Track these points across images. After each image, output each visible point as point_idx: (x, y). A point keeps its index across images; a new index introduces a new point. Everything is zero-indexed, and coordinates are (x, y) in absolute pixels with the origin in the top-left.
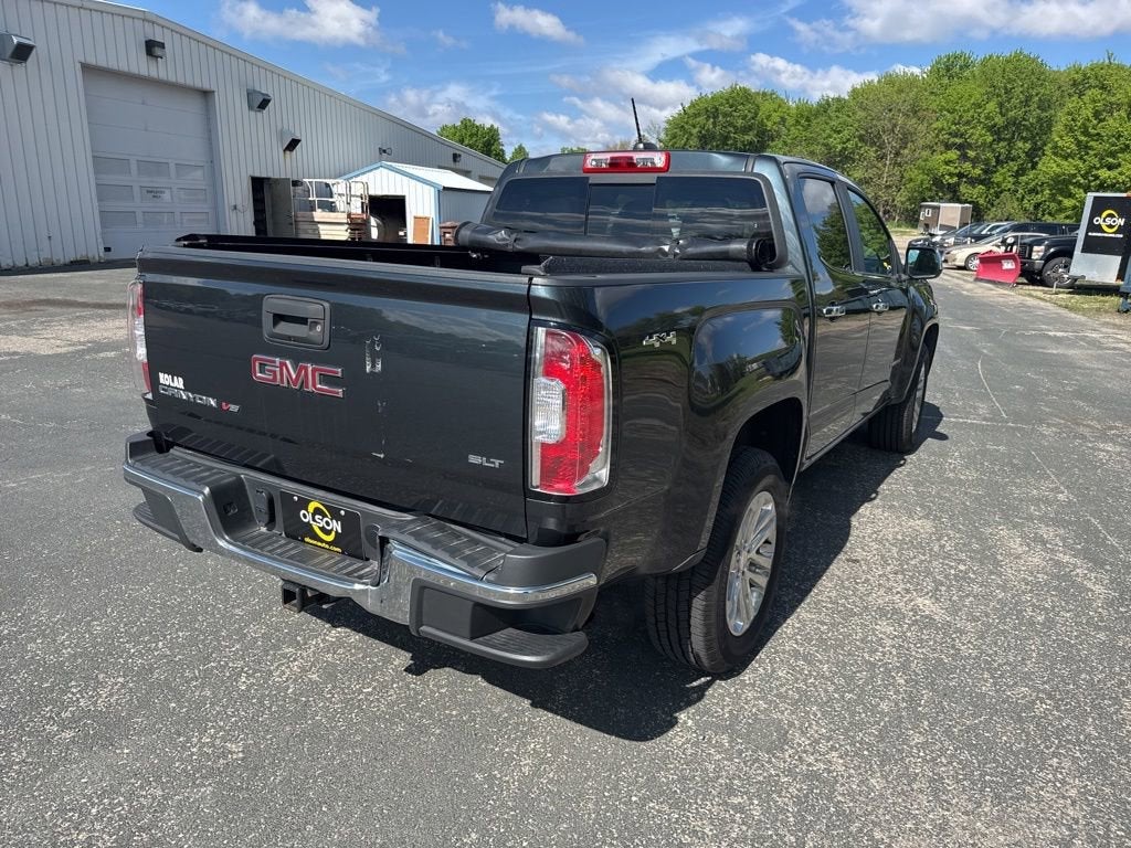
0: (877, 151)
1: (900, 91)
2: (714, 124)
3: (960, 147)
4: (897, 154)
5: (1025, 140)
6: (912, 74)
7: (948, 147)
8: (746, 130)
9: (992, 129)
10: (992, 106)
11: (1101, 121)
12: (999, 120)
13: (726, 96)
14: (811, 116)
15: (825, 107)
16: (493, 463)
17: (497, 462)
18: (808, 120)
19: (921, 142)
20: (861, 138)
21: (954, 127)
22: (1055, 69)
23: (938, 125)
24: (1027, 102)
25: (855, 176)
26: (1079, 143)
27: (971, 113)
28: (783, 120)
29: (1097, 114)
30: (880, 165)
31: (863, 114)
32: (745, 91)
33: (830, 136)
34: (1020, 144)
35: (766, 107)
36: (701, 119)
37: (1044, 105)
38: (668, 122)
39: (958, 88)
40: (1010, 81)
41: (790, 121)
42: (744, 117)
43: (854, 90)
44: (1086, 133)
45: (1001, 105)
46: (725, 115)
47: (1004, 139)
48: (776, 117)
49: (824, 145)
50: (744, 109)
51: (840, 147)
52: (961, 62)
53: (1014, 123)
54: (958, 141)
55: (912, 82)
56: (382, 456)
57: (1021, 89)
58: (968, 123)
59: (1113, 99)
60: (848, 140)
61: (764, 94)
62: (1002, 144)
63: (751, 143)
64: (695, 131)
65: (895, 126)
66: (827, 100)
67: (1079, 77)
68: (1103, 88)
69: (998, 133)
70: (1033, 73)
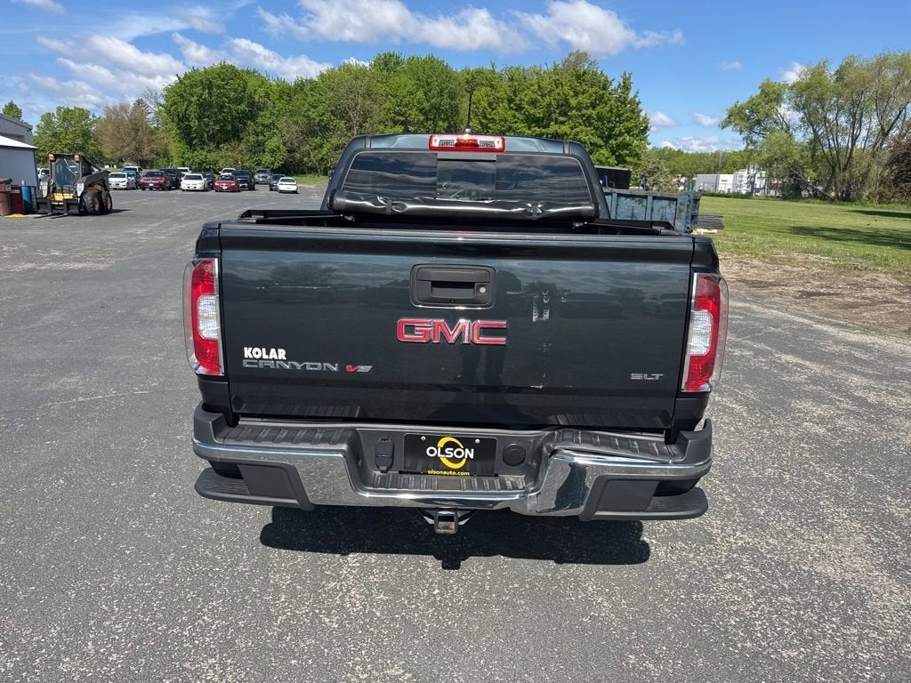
0: (346, 123)
1: (356, 78)
2: (210, 94)
3: (403, 123)
4: (361, 126)
5: (444, 120)
6: (363, 65)
7: (396, 123)
8: (239, 101)
9: (421, 110)
10: (420, 94)
11: (493, 109)
12: (426, 105)
13: (218, 71)
14: (290, 93)
15: (301, 86)
16: (654, 377)
17: (657, 376)
18: (288, 95)
19: (376, 118)
20: (332, 112)
21: (397, 108)
22: (454, 70)
23: (387, 105)
24: (441, 93)
25: (333, 142)
26: (481, 124)
27: (407, 99)
28: (267, 95)
29: (490, 105)
30: (349, 134)
31: (332, 94)
32: (233, 68)
33: (309, 110)
34: (441, 123)
35: (252, 83)
36: (198, 90)
37: (452, 96)
38: (167, 89)
39: (395, 80)
40: (429, 77)
41: (274, 96)
42: (235, 91)
43: (322, 75)
44: (485, 117)
45: (426, 94)
46: (218, 87)
47: (431, 120)
48: (261, 91)
49: (304, 116)
50: (234, 83)
51: (318, 119)
52: (394, 60)
53: (436, 108)
54: (402, 119)
55: (363, 72)
56: (541, 387)
57: (436, 83)
58: (406, 106)
59: (498, 95)
60: (324, 114)
61: (248, 72)
62: (430, 122)
63: (244, 112)
64: (194, 99)
65: (356, 105)
66: (302, 81)
67: (469, 77)
68: (492, 86)
69: (425, 114)
70: (443, 72)
